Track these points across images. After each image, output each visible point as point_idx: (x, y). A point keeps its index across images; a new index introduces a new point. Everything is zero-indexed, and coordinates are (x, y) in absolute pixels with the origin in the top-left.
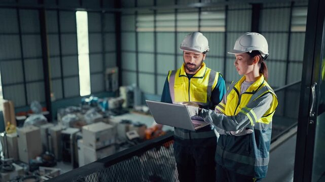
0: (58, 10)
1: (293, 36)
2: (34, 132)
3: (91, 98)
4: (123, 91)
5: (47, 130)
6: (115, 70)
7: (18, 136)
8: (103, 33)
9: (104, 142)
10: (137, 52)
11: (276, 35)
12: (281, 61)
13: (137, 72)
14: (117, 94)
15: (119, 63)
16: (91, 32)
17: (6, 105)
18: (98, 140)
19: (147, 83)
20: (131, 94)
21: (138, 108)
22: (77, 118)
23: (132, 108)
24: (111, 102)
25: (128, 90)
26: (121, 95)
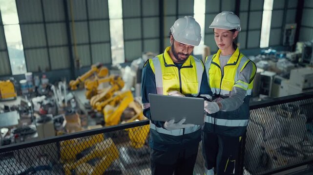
3: (270, 50)
4: (300, 47)
6: (293, 26)
14: (293, 49)
18: (306, 81)
20: (308, 50)
22: (269, 65)
23: (308, 62)
24: (289, 55)
25: (305, 46)
26: (298, 50)
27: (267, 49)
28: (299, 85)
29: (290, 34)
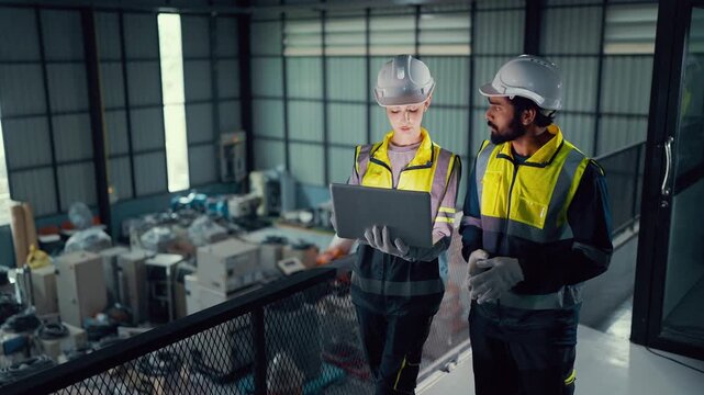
0: (121, 12)
1: (609, 62)
2: (89, 263)
3: (192, 196)
4: (257, 181)
5: (114, 260)
6: (239, 138)
7: (57, 272)
8: (213, 58)
9: (242, 278)
10: (286, 99)
11: (573, 61)
12: (584, 114)
13: (287, 141)
14: (245, 187)
15: (247, 122)
16: (188, 58)
17: (17, 212)
18: (230, 273)
19: (307, 164)
20: (273, 187)
21: (290, 216)
22: (173, 236)
23: (277, 215)
24: (235, 203)
25: (267, 180)
26: (254, 190)
27: (185, 193)
28: (217, 285)
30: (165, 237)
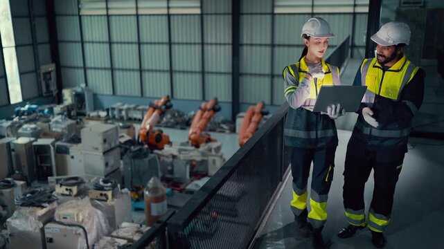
1: (277, 17)
3: (27, 106)
4: (67, 94)
5: (8, 145)
10: (83, 42)
13: (85, 68)
14: (60, 100)
16: (14, 16)
18: (105, 141)
19: (100, 82)
20: (79, 98)
21: (93, 114)
22: (39, 128)
23: (84, 115)
24: (57, 109)
25: (74, 93)
26: (66, 100)
27: (22, 104)
28: (97, 149)
29: (50, 79)
30: (35, 129)
